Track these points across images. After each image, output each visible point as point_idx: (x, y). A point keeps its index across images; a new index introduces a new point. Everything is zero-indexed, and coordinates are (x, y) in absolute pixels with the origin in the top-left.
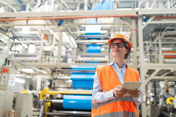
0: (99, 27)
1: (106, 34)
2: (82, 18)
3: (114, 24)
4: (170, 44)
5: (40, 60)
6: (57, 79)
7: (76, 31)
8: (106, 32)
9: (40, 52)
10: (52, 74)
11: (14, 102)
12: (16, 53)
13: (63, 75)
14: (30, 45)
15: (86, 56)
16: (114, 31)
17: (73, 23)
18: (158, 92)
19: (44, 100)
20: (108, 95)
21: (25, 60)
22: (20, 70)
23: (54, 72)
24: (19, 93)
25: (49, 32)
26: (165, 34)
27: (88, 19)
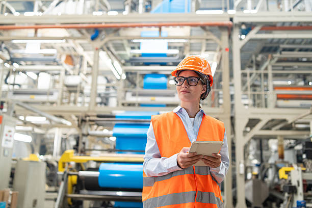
0: (165, 43)
1: (176, 55)
2: (134, 27)
3: (190, 39)
4: (287, 75)
5: (59, 102)
6: (88, 135)
7: (125, 50)
8: (176, 52)
9: (59, 86)
10: (79, 126)
11: (12, 175)
12: (16, 87)
13: (101, 127)
14: (41, 74)
15: (141, 95)
16: (190, 50)
17: (119, 35)
18: (266, 157)
19: (65, 172)
20: (169, 164)
21: (32, 100)
22: (22, 118)
23: (83, 123)
24: (20, 159)
25: (75, 50)
26: (279, 58)
27: (145, 29)
